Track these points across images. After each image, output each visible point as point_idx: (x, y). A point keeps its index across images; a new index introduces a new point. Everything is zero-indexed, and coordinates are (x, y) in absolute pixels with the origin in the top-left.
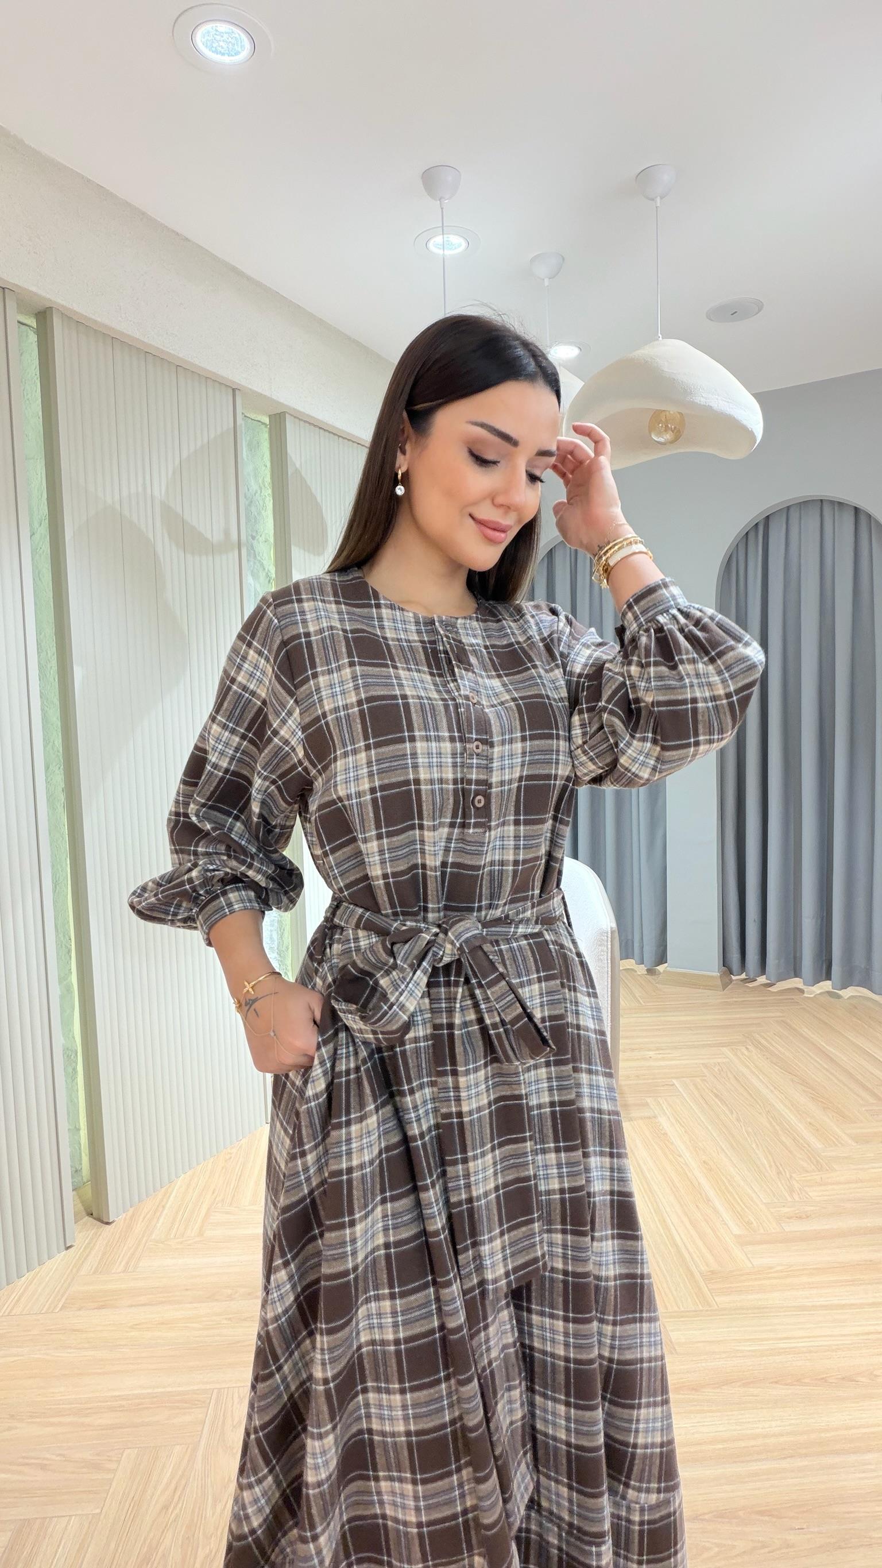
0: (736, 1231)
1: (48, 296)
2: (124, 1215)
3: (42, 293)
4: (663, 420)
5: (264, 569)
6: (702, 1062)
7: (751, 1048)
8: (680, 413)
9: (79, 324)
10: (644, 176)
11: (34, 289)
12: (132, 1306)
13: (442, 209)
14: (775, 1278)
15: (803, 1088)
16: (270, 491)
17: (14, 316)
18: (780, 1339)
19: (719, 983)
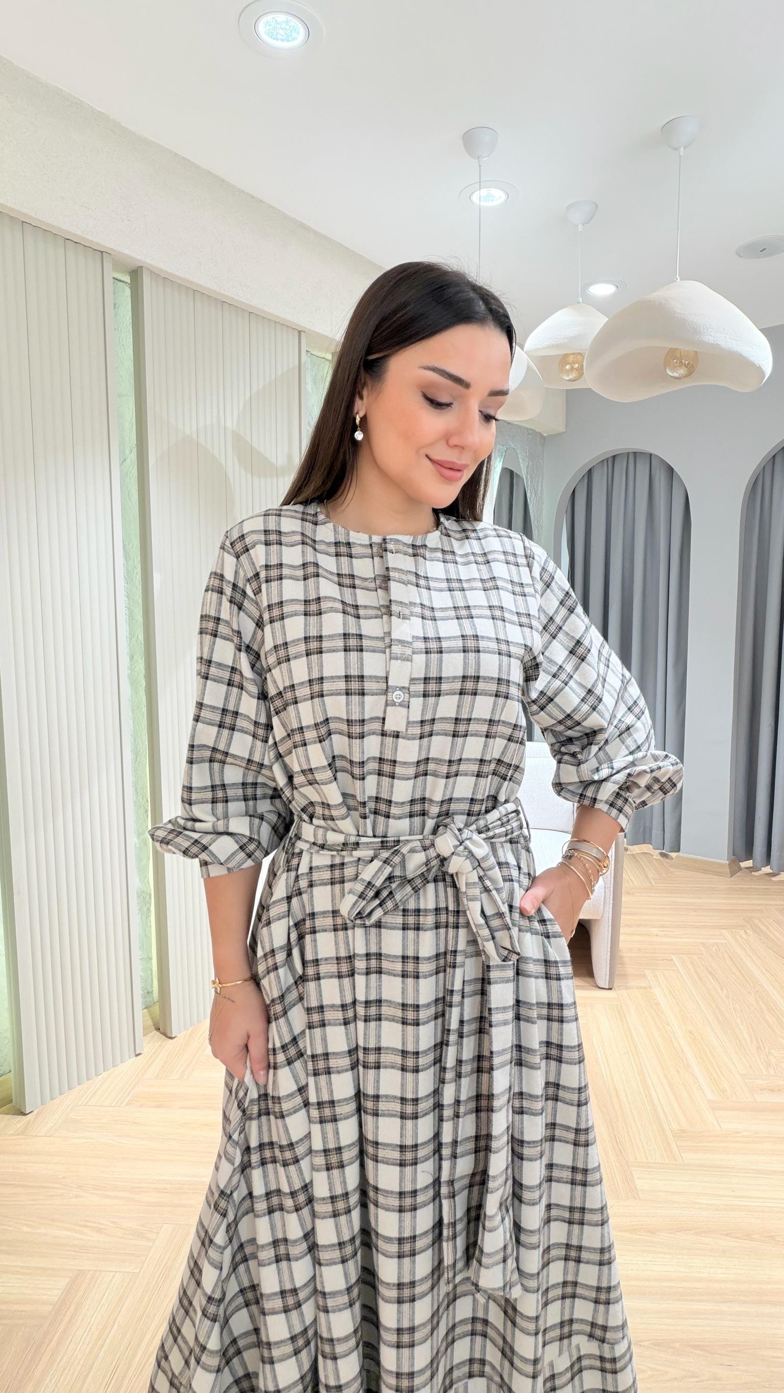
0: (711, 1096)
1: (138, 257)
2: (185, 1032)
3: (133, 254)
4: (678, 356)
6: (701, 941)
7: (749, 932)
8: (694, 351)
9: (165, 280)
10: (669, 128)
11: (126, 252)
12: (182, 1108)
13: (480, 166)
14: (740, 1142)
17: (110, 274)
19: (727, 870)
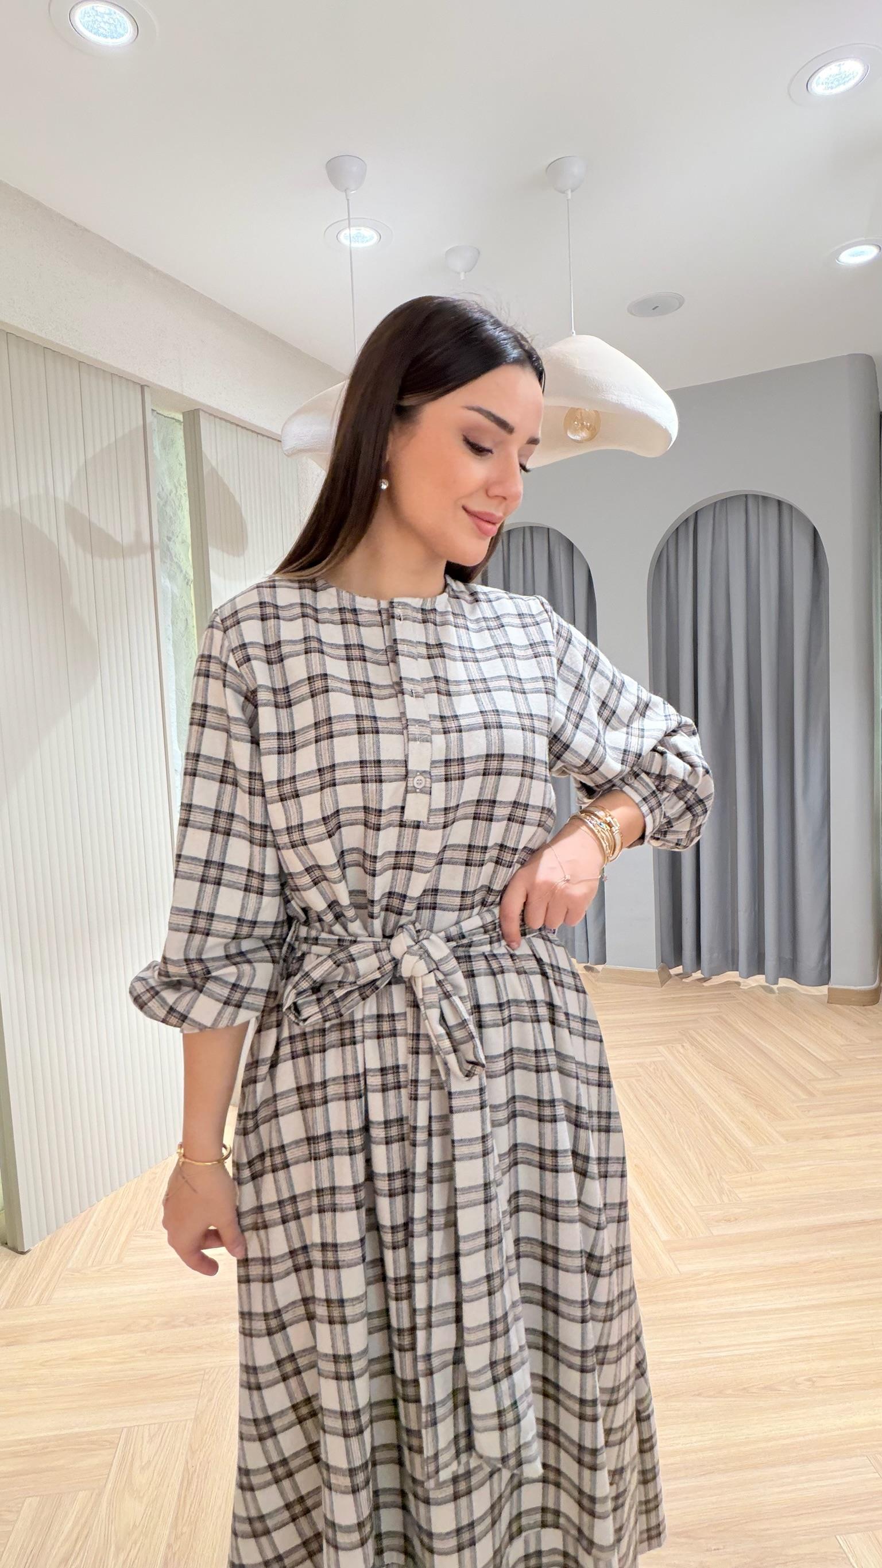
0: (665, 1237)
2: (40, 1244)
4: (579, 417)
5: (182, 571)
6: (638, 1061)
7: (687, 1045)
8: (596, 412)
10: (554, 169)
12: (42, 1341)
13: (348, 200)
14: (700, 1285)
15: (737, 1086)
16: (186, 491)
18: (704, 1349)
19: (657, 979)
